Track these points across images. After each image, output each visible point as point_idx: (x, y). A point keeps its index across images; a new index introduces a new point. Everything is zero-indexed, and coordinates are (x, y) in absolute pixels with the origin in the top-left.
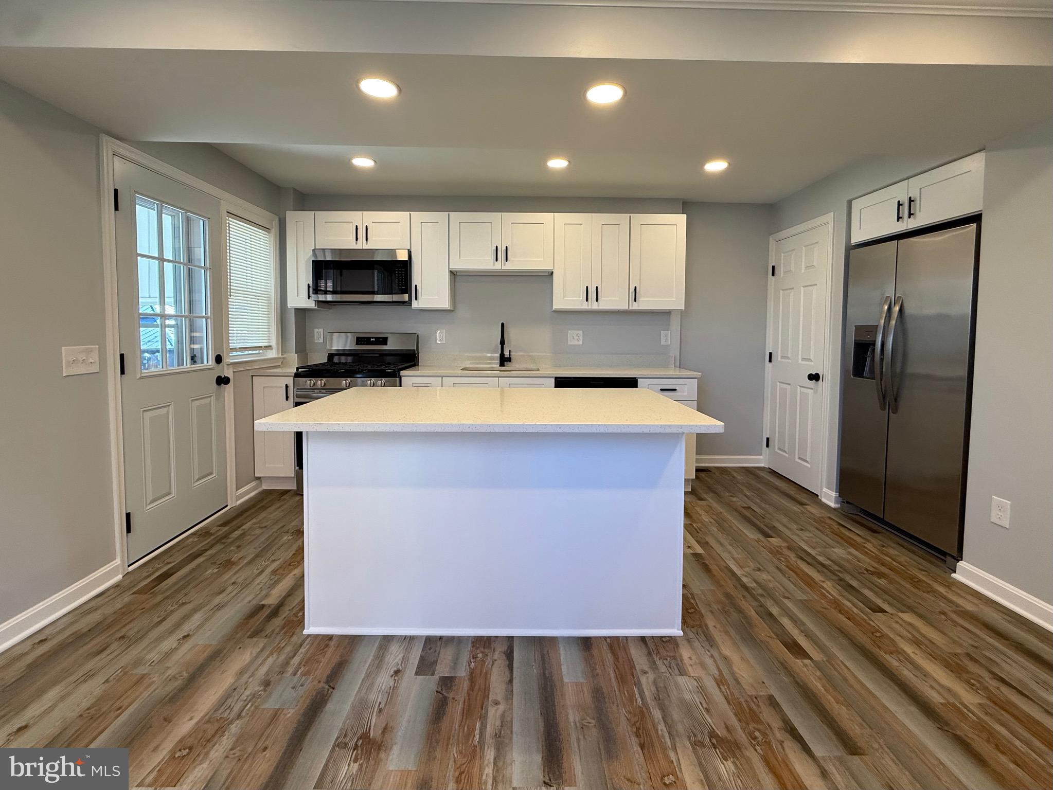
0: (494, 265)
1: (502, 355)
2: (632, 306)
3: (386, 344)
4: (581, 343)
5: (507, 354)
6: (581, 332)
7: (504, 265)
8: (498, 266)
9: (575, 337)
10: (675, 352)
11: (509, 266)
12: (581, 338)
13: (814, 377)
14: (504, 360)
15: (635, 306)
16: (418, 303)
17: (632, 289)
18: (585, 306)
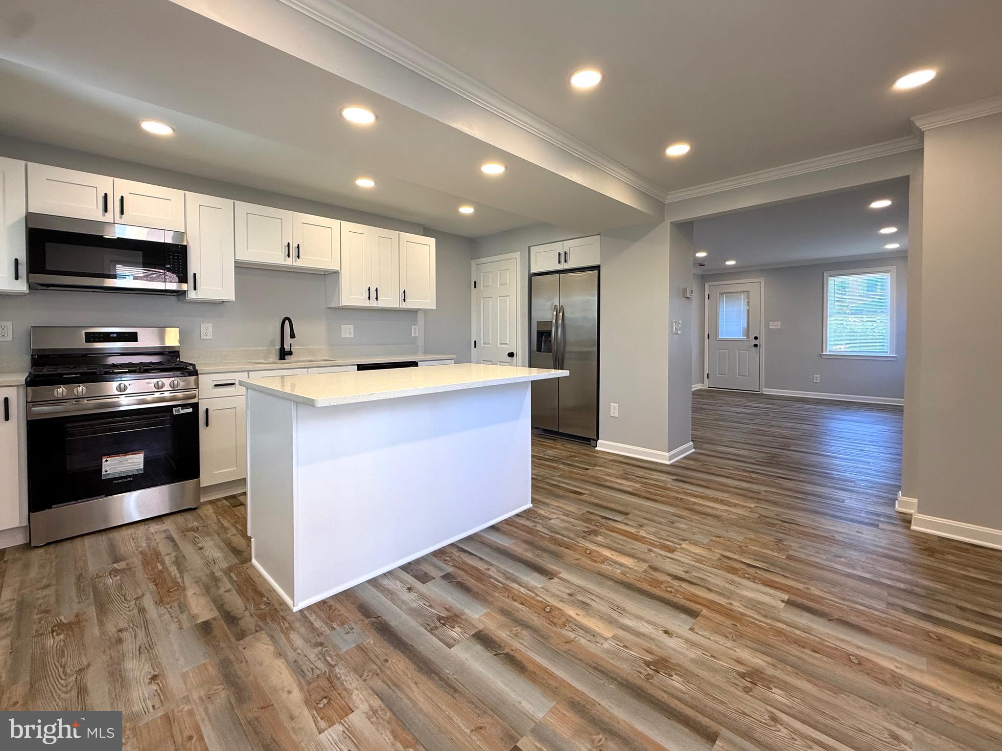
0: (285, 260)
1: (282, 348)
2: (402, 305)
3: (136, 340)
4: (352, 336)
5: (287, 348)
6: (352, 327)
7: (296, 261)
8: (289, 262)
9: (348, 331)
10: (421, 342)
11: (299, 263)
12: (352, 331)
13: (511, 355)
14: (284, 354)
15: (404, 306)
16: (197, 294)
17: (402, 292)
18: (367, 304)
